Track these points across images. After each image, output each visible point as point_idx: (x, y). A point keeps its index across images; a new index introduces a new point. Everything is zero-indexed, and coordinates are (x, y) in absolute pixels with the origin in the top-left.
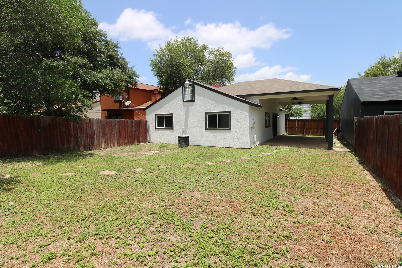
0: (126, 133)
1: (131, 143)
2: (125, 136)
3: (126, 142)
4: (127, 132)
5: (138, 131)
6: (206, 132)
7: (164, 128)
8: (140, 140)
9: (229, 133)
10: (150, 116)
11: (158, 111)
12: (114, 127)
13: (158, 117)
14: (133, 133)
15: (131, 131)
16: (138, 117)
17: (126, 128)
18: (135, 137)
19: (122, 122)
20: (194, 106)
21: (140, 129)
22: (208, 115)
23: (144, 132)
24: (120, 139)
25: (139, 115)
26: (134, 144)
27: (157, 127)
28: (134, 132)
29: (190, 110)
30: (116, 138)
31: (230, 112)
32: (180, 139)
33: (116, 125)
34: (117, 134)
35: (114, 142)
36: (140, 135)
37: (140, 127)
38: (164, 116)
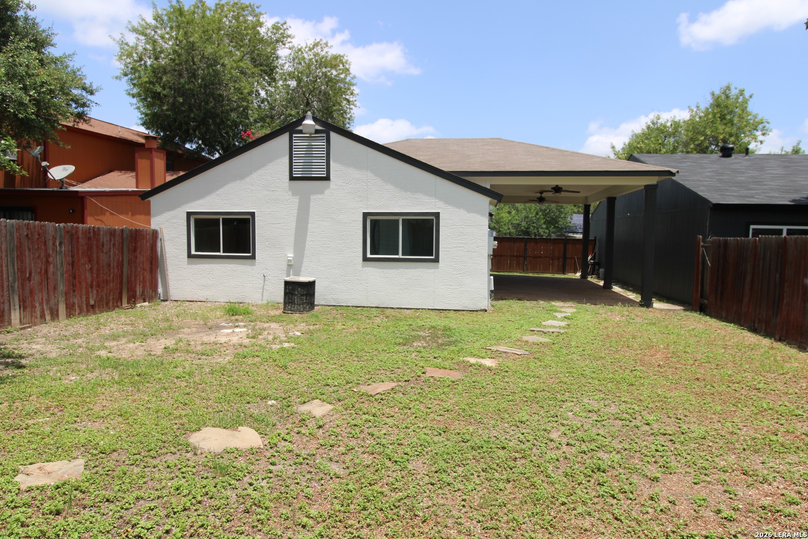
0: (95, 271)
1: (107, 304)
2: (89, 280)
3: (92, 302)
4: (95, 267)
5: (129, 262)
6: (363, 267)
7: (221, 254)
8: (135, 292)
9: (433, 270)
10: (167, 215)
11: (200, 202)
12: (54, 250)
13: (196, 221)
14: (116, 271)
15: (109, 265)
16: (99, 218)
17: (95, 256)
18: (121, 283)
19: (80, 232)
20: (327, 192)
21: (136, 257)
22: (371, 221)
23: (148, 267)
24: (74, 291)
25: (103, 212)
26: (118, 307)
27: (193, 252)
28: (117, 267)
29: (313, 204)
30: (62, 287)
31: (437, 215)
32: (293, 290)
33: (60, 243)
34: (65, 275)
35: (52, 302)
36: (136, 276)
37: (135, 250)
38: (221, 217)
